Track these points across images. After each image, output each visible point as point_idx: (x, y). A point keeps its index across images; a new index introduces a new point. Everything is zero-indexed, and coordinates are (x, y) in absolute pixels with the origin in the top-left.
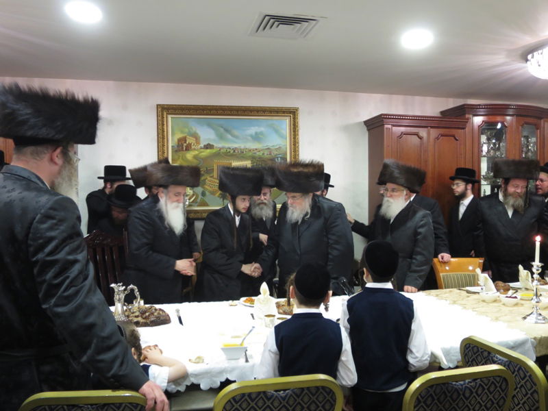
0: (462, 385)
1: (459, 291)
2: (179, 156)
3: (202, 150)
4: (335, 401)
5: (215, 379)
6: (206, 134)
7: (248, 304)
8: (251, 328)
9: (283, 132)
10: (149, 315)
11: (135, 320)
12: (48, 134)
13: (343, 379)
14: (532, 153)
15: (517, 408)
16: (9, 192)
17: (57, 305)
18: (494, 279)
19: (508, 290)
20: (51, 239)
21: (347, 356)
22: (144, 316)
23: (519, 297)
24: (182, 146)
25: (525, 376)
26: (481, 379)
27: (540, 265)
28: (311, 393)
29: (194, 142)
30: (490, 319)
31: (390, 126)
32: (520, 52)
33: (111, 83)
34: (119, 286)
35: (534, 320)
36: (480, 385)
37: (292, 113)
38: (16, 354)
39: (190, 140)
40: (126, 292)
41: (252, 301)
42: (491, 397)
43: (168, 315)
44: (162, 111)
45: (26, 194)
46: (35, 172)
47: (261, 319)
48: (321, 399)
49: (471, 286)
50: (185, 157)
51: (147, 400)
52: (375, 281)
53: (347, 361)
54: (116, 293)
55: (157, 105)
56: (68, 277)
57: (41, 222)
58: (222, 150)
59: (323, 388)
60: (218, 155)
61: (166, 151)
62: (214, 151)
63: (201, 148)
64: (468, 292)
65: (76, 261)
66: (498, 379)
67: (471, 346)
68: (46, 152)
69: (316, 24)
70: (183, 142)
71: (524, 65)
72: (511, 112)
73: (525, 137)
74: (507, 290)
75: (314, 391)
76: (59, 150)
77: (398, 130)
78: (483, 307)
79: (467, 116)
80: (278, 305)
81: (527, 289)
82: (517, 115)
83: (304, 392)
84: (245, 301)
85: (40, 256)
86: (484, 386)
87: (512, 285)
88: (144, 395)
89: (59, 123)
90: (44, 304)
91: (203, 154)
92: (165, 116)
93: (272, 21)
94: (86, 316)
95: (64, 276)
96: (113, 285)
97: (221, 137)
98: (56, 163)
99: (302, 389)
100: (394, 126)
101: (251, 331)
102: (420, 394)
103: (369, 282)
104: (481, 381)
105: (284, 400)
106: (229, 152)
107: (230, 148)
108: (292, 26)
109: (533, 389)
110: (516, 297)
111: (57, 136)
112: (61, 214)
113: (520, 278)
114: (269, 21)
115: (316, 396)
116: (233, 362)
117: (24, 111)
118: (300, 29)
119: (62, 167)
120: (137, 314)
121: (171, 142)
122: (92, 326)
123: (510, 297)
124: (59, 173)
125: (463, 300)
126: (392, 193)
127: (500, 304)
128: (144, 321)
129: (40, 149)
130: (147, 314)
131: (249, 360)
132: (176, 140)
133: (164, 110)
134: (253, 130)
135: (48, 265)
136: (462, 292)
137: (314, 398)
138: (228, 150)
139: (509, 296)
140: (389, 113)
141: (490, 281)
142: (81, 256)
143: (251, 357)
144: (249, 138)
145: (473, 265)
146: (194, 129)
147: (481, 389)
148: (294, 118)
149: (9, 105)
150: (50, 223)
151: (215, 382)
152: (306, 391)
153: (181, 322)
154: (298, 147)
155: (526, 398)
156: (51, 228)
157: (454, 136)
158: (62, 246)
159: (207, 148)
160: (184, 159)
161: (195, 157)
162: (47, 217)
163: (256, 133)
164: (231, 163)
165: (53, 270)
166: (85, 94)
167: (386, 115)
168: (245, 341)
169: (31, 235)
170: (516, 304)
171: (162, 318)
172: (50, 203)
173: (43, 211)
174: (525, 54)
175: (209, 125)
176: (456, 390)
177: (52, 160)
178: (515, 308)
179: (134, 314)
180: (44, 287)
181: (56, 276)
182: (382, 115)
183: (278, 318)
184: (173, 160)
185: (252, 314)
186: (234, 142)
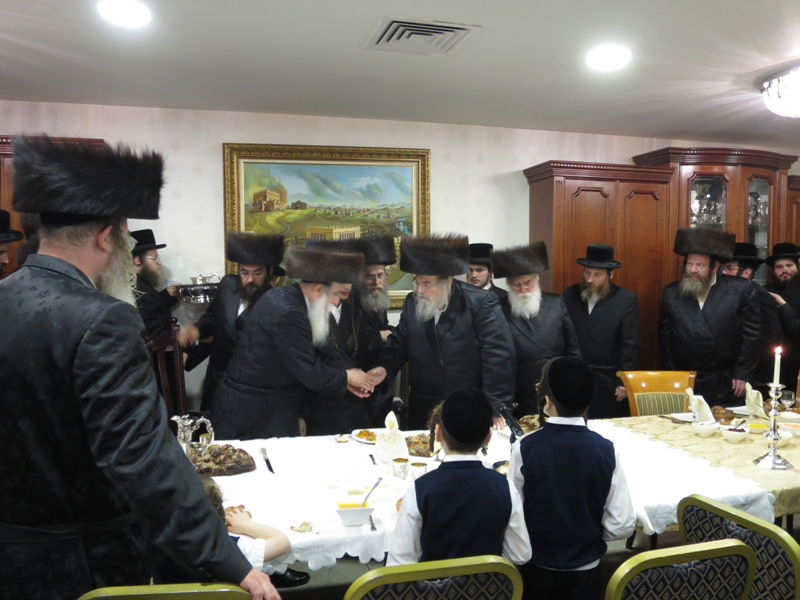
0: (686, 568)
1: (661, 419)
2: (256, 220)
3: (290, 211)
4: (511, 592)
5: (328, 555)
6: (296, 188)
7: (364, 440)
8: (377, 481)
9: (408, 185)
10: (225, 459)
11: (205, 466)
12: (93, 209)
13: (513, 553)
14: (762, 218)
15: (761, 596)
16: (40, 296)
17: (119, 463)
18: (711, 403)
19: (731, 419)
20: (107, 367)
21: (518, 522)
22: (217, 461)
23: (747, 430)
24: (260, 205)
25: (777, 553)
26: (712, 559)
27: (780, 386)
28: (479, 582)
29: (278, 199)
30: (709, 462)
31: (562, 179)
32: (753, 78)
33: (156, 111)
34: (184, 419)
35: (771, 465)
36: (711, 567)
37: (421, 157)
38: (55, 532)
39: (272, 196)
40: (195, 428)
41: (371, 437)
42: (725, 583)
43: (252, 458)
44: (231, 154)
45: (66, 299)
46: (75, 264)
47: (387, 463)
48: (492, 590)
49: (677, 412)
50: (265, 221)
51: (252, 596)
52: (561, 414)
53: (518, 528)
54: (180, 430)
55: (224, 144)
56: (133, 422)
57: (92, 341)
58: (318, 211)
59: (496, 574)
60: (312, 218)
61: (236, 212)
62: (306, 212)
63: (288, 208)
64: (675, 421)
65: (143, 398)
66: (735, 559)
67: (695, 509)
68: (90, 234)
69: (465, 35)
70: (261, 199)
71: (758, 95)
72: (733, 159)
73: (751, 194)
74: (730, 417)
75: (483, 579)
76: (107, 231)
77: (574, 184)
78: (697, 444)
79: (672, 165)
80: (409, 442)
81: (756, 417)
82: (743, 165)
83: (470, 581)
84: (359, 436)
85: (92, 391)
86: (716, 568)
87: (736, 410)
88: (248, 591)
89: (108, 193)
90: (99, 461)
91: (291, 216)
92: (235, 161)
93: (401, 29)
94: (162, 478)
95: (129, 420)
96: (175, 418)
97: (317, 193)
98: (103, 250)
99: (468, 577)
100: (567, 178)
101: (377, 484)
102: (630, 582)
103: (552, 416)
104: (713, 562)
105: (442, 593)
106: (329, 214)
107: (330, 208)
108: (429, 38)
109: (787, 571)
110: (743, 430)
111: (106, 211)
112: (119, 330)
113: (747, 401)
114: (397, 29)
115: (485, 587)
116: (354, 529)
117: (57, 176)
118: (440, 41)
119: (113, 254)
120: (208, 457)
121: (244, 199)
122: (170, 493)
123: (735, 430)
124: (108, 263)
125: (667, 433)
127: (720, 440)
128: (217, 467)
129: (81, 229)
130: (222, 457)
131: (376, 526)
132: (251, 195)
133: (234, 152)
134: (363, 182)
135: (103, 405)
136: (667, 420)
137: (483, 589)
138: (328, 211)
139: (733, 427)
140: (560, 159)
141: (706, 406)
142: (149, 389)
143: (379, 522)
144: (359, 193)
145: (680, 381)
146: (277, 180)
147: (711, 573)
148: (424, 165)
149: (35, 167)
150: (105, 342)
151: (329, 559)
152: (472, 580)
153: (270, 469)
154: (429, 207)
155: (777, 582)
156: (106, 351)
157: (652, 194)
158: (124, 376)
159: (297, 208)
160: (265, 225)
161: (280, 221)
162: (101, 334)
163: (368, 186)
164: (331, 232)
165: (112, 412)
166: (144, 148)
167: (557, 162)
168: (369, 499)
169: (77, 361)
170: (743, 441)
171: (244, 463)
172: (104, 313)
173: (93, 325)
174: (761, 81)
175: (300, 174)
176: (679, 575)
177: (98, 245)
178: (742, 446)
179: (203, 458)
180: (99, 436)
181: (117, 420)
182: (551, 162)
183: (413, 464)
184: (247, 225)
185: (371, 456)
186: (336, 199)
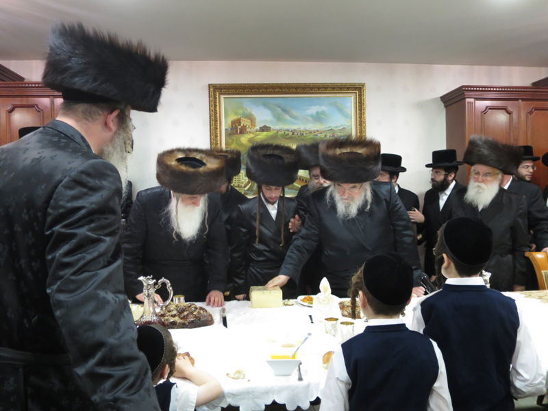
2: (233, 140)
3: (258, 133)
5: (258, 401)
6: (262, 115)
7: (306, 304)
8: (306, 336)
9: (348, 111)
10: (187, 315)
11: (172, 320)
22: (182, 316)
24: (237, 129)
29: (249, 124)
31: (472, 100)
34: (149, 279)
37: (358, 89)
39: (245, 122)
40: (157, 286)
41: (311, 301)
43: (210, 315)
44: (214, 91)
47: (321, 322)
50: (240, 140)
53: (440, 388)
54: (145, 288)
55: (209, 85)
58: (279, 133)
60: (275, 137)
61: (219, 135)
62: (270, 133)
63: (257, 131)
70: (237, 124)
77: (482, 104)
80: (342, 306)
84: (303, 300)
91: (259, 137)
92: (217, 97)
96: (141, 278)
97: (279, 119)
98: (109, 129)
100: (477, 99)
101: (306, 338)
106: (288, 134)
107: (288, 130)
116: (282, 379)
120: (175, 312)
121: (224, 125)
126: (484, 178)
128: (181, 321)
130: (186, 313)
131: (303, 377)
132: (230, 122)
133: (217, 90)
134: (313, 110)
138: (287, 132)
140: (467, 84)
143: (307, 373)
144: (310, 118)
146: (249, 110)
148: (360, 95)
151: (257, 405)
153: (225, 324)
159: (263, 131)
160: (239, 143)
161: (250, 140)
163: (317, 113)
167: (468, 87)
168: (298, 352)
169: (52, 202)
171: (202, 319)
175: (266, 105)
179: (171, 313)
182: (463, 87)
183: (341, 323)
184: (226, 144)
185: (310, 316)
186: (294, 124)
